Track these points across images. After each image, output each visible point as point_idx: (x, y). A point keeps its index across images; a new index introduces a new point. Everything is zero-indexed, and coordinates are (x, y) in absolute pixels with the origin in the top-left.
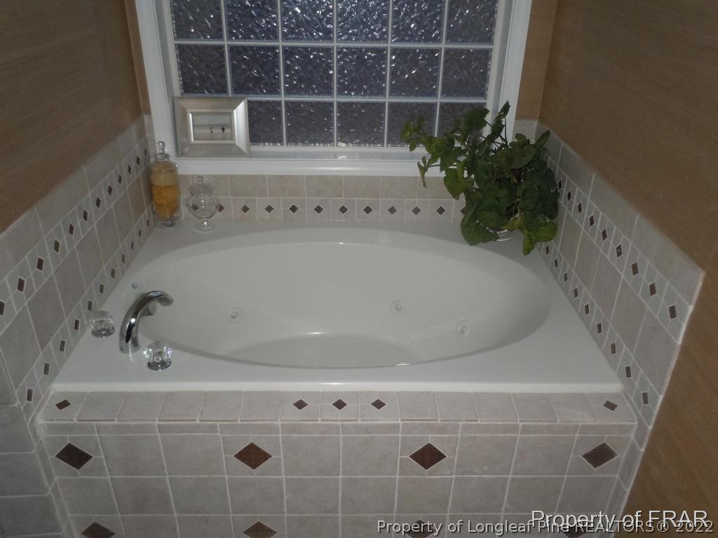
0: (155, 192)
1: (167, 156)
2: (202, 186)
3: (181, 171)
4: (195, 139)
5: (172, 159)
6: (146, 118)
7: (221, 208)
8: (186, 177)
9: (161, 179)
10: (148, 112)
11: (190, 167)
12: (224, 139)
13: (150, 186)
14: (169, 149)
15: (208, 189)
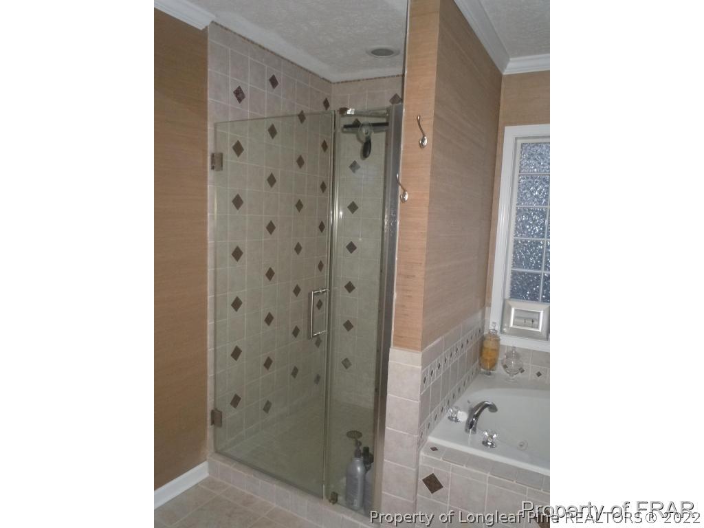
0: (484, 351)
1: (496, 331)
2: (515, 354)
3: (502, 343)
4: (514, 324)
5: (498, 334)
6: (487, 308)
7: (523, 371)
8: (504, 346)
9: (489, 344)
10: (490, 306)
11: (507, 341)
12: (532, 327)
13: (482, 348)
14: (498, 328)
15: (518, 356)
